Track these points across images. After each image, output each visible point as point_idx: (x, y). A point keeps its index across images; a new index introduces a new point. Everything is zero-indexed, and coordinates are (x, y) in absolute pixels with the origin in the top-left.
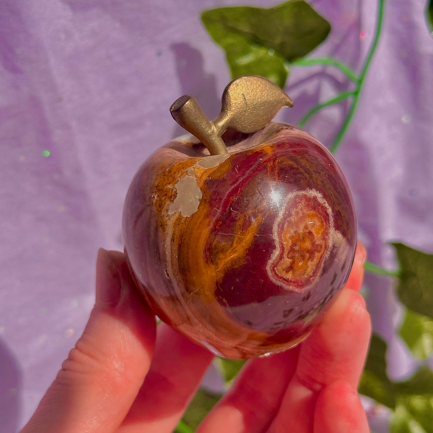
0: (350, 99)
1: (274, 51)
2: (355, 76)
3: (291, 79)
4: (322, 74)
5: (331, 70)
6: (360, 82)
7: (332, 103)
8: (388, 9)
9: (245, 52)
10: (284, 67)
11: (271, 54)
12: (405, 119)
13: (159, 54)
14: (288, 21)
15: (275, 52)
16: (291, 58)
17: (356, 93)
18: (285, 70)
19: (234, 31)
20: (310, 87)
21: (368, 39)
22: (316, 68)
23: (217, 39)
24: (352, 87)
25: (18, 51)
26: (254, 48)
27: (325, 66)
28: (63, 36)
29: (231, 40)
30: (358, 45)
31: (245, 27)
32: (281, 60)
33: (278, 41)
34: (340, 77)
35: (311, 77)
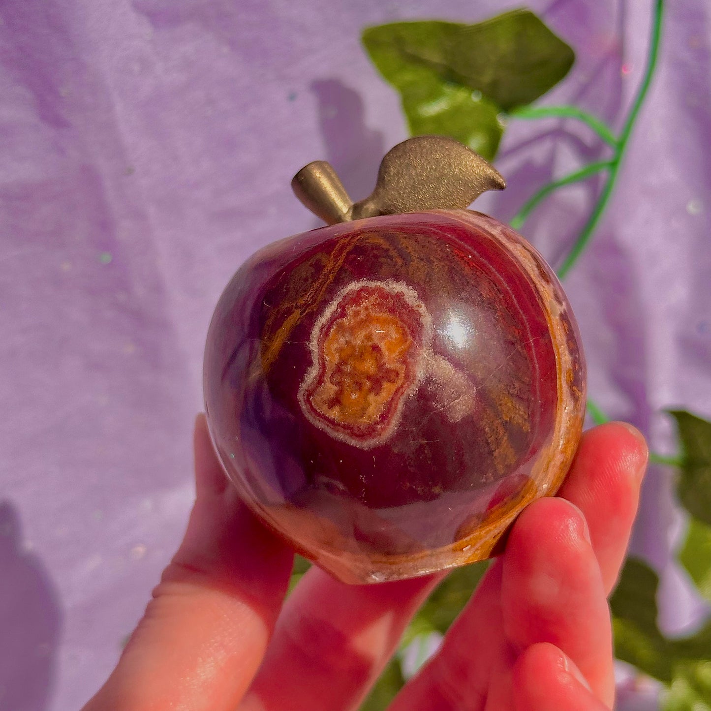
0: (604, 174)
1: (481, 95)
2: (613, 135)
3: (507, 141)
4: (558, 133)
5: (573, 126)
6: (620, 145)
7: (574, 180)
8: (670, 25)
9: (433, 96)
10: (497, 122)
11: (476, 99)
12: (693, 208)
13: (292, 97)
14: (504, 44)
15: (483, 97)
16: (508, 107)
17: (614, 164)
18: (499, 125)
19: (416, 60)
20: (538, 153)
21: (634, 75)
22: (549, 123)
23: (388, 75)
24: (608, 154)
25: (63, 92)
26: (448, 90)
27: (563, 120)
28: (136, 68)
29: (409, 76)
30: (619, 85)
31: (434, 56)
32: (492, 108)
33: (487, 77)
34: (588, 138)
35: (540, 137)
